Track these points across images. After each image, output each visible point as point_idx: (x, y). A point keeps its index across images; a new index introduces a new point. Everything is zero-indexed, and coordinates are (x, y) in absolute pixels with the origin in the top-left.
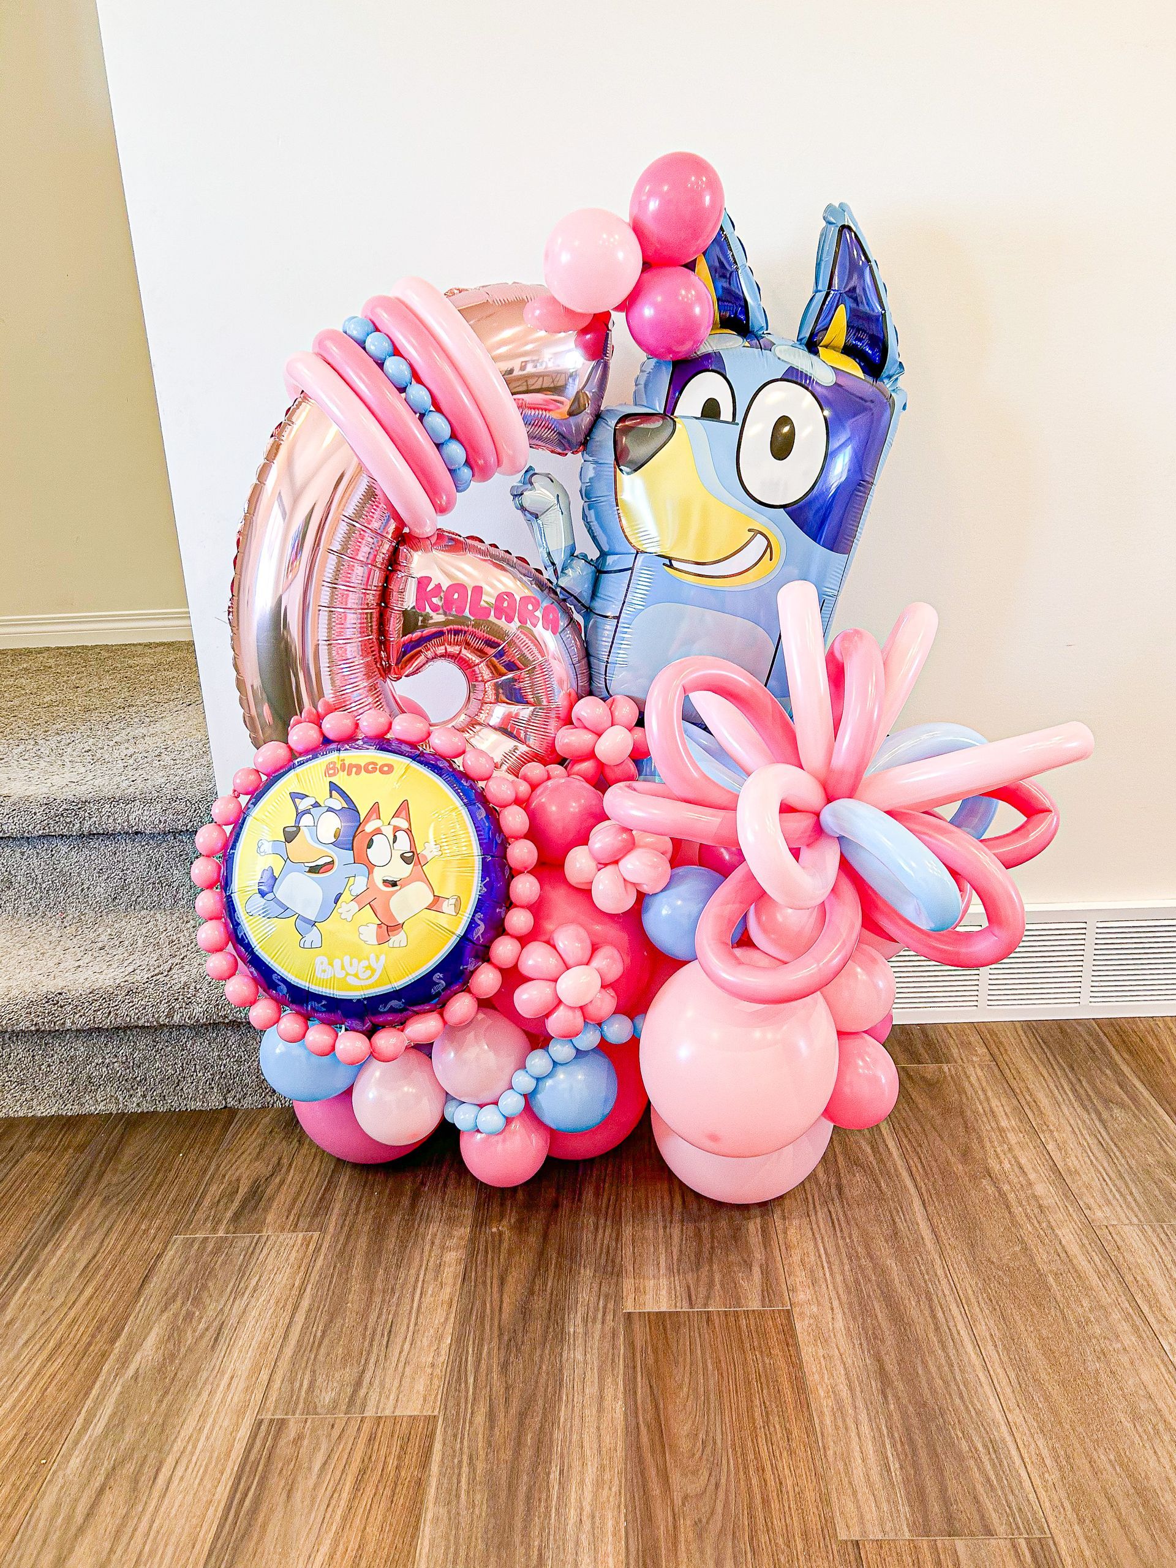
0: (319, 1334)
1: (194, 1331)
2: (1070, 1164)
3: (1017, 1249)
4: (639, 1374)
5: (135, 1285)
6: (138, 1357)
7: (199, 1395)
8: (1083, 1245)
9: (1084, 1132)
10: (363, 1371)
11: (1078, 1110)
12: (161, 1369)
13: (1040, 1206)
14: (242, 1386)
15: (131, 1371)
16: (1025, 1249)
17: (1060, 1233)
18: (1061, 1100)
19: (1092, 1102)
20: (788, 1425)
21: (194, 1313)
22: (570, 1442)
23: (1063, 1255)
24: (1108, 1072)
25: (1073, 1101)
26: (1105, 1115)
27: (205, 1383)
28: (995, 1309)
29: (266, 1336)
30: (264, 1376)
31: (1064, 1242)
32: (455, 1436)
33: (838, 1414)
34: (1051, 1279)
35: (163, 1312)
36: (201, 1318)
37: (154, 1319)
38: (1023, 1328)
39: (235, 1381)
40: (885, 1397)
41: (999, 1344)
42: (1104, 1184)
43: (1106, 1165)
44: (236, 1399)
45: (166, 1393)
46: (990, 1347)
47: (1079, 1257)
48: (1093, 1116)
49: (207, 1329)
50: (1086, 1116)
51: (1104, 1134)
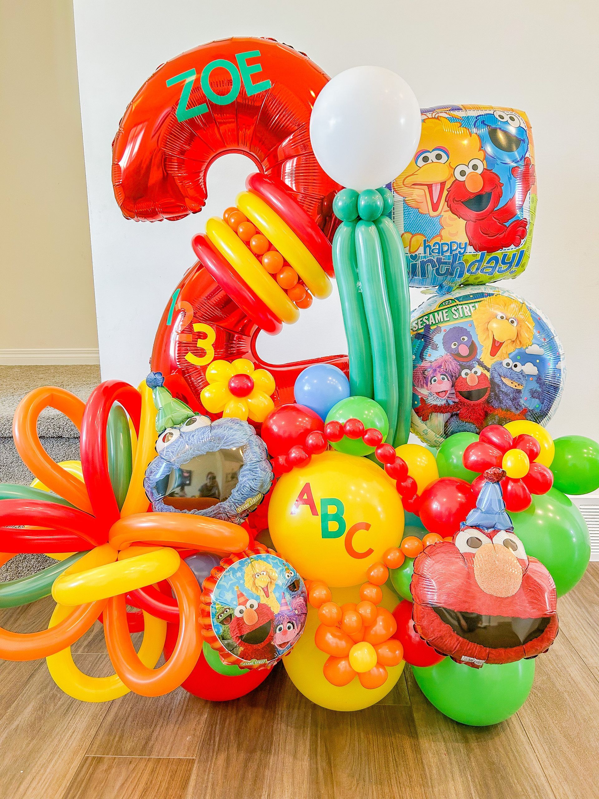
0: (129, 709)
1: (55, 705)
2: (572, 634)
3: (545, 678)
4: (319, 739)
5: (25, 678)
6: (19, 718)
7: (52, 741)
8: (584, 677)
9: (579, 618)
10: (153, 731)
11: (575, 606)
12: (32, 726)
13: (556, 655)
14: (79, 736)
15: (14, 726)
16: (549, 678)
17: (569, 670)
18: (564, 601)
19: (582, 603)
20: (409, 773)
21: (57, 695)
22: (275, 777)
23: (572, 682)
24: (590, 588)
25: (571, 602)
26: (590, 609)
27: (57, 735)
28: (534, 710)
29: (97, 709)
30: (93, 732)
31: (572, 675)
32: (205, 771)
33: (441, 767)
34: (566, 695)
35: (38, 694)
36: (60, 698)
37: (33, 697)
38: (551, 722)
39: (76, 733)
40: (470, 758)
41: (537, 730)
42: (593, 644)
43: (593, 635)
44: (74, 744)
45: (32, 739)
46: (532, 731)
47: (581, 683)
48: (584, 610)
49: (63, 705)
50: (579, 609)
51: (590, 619)
